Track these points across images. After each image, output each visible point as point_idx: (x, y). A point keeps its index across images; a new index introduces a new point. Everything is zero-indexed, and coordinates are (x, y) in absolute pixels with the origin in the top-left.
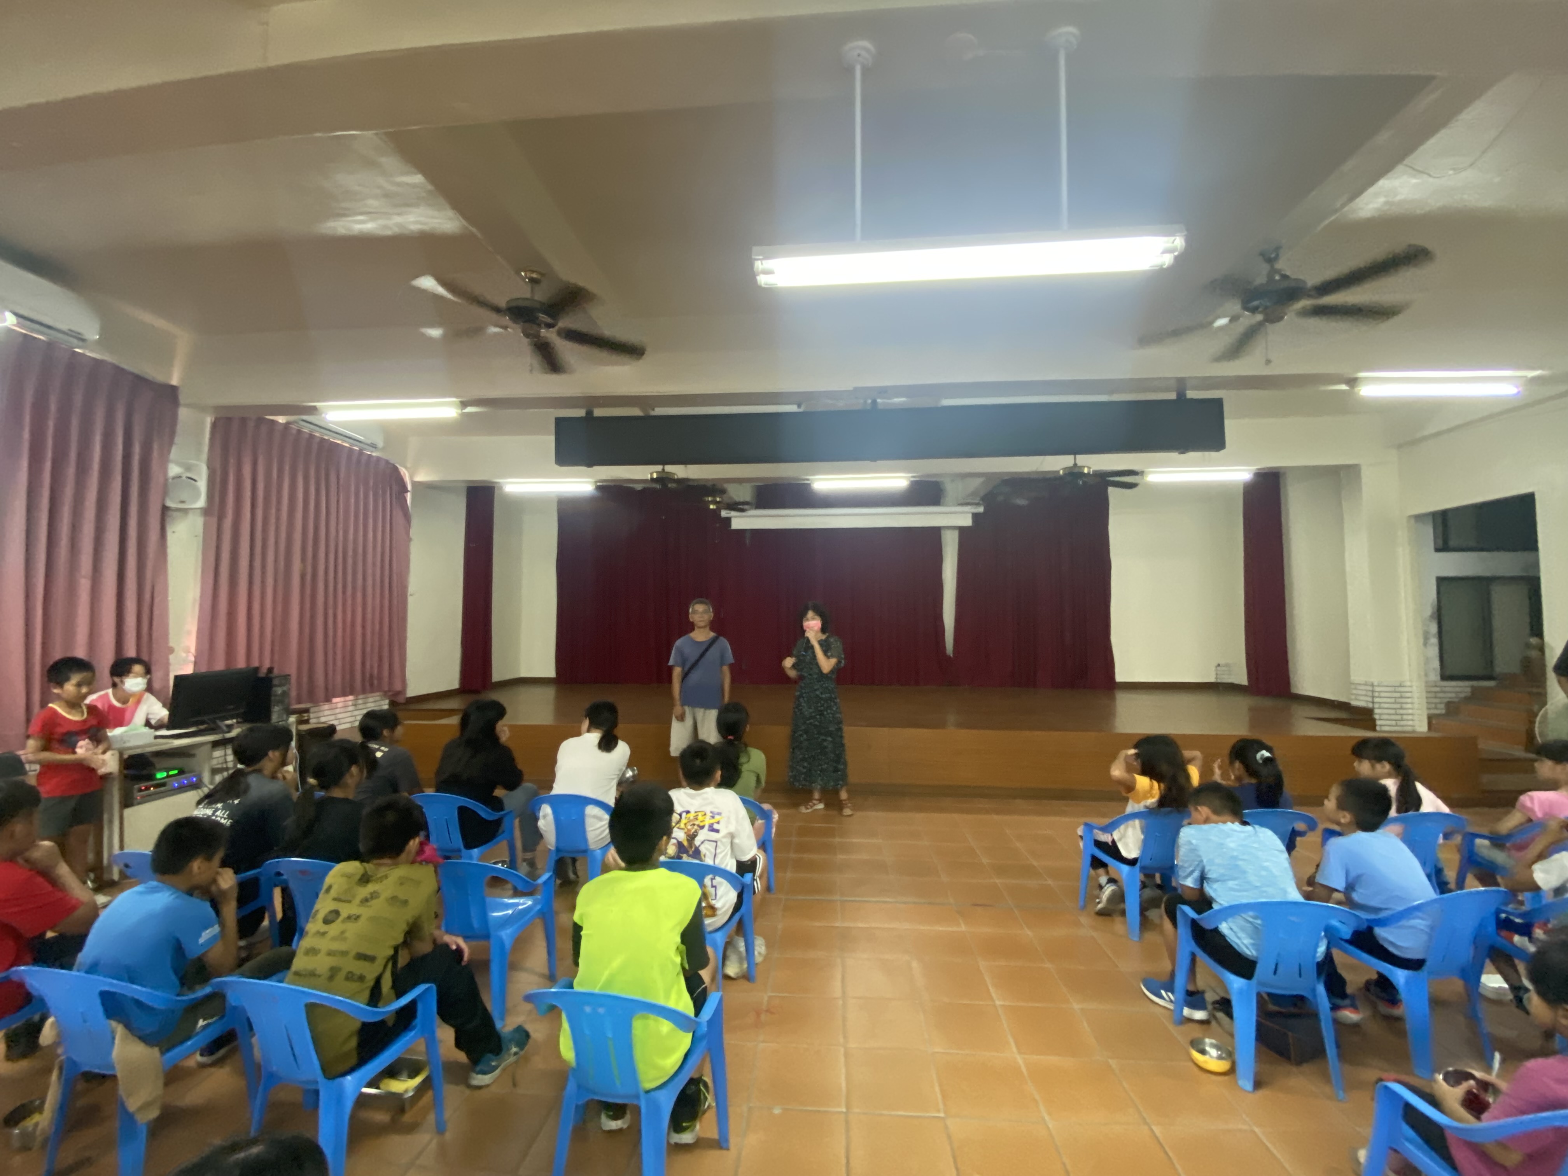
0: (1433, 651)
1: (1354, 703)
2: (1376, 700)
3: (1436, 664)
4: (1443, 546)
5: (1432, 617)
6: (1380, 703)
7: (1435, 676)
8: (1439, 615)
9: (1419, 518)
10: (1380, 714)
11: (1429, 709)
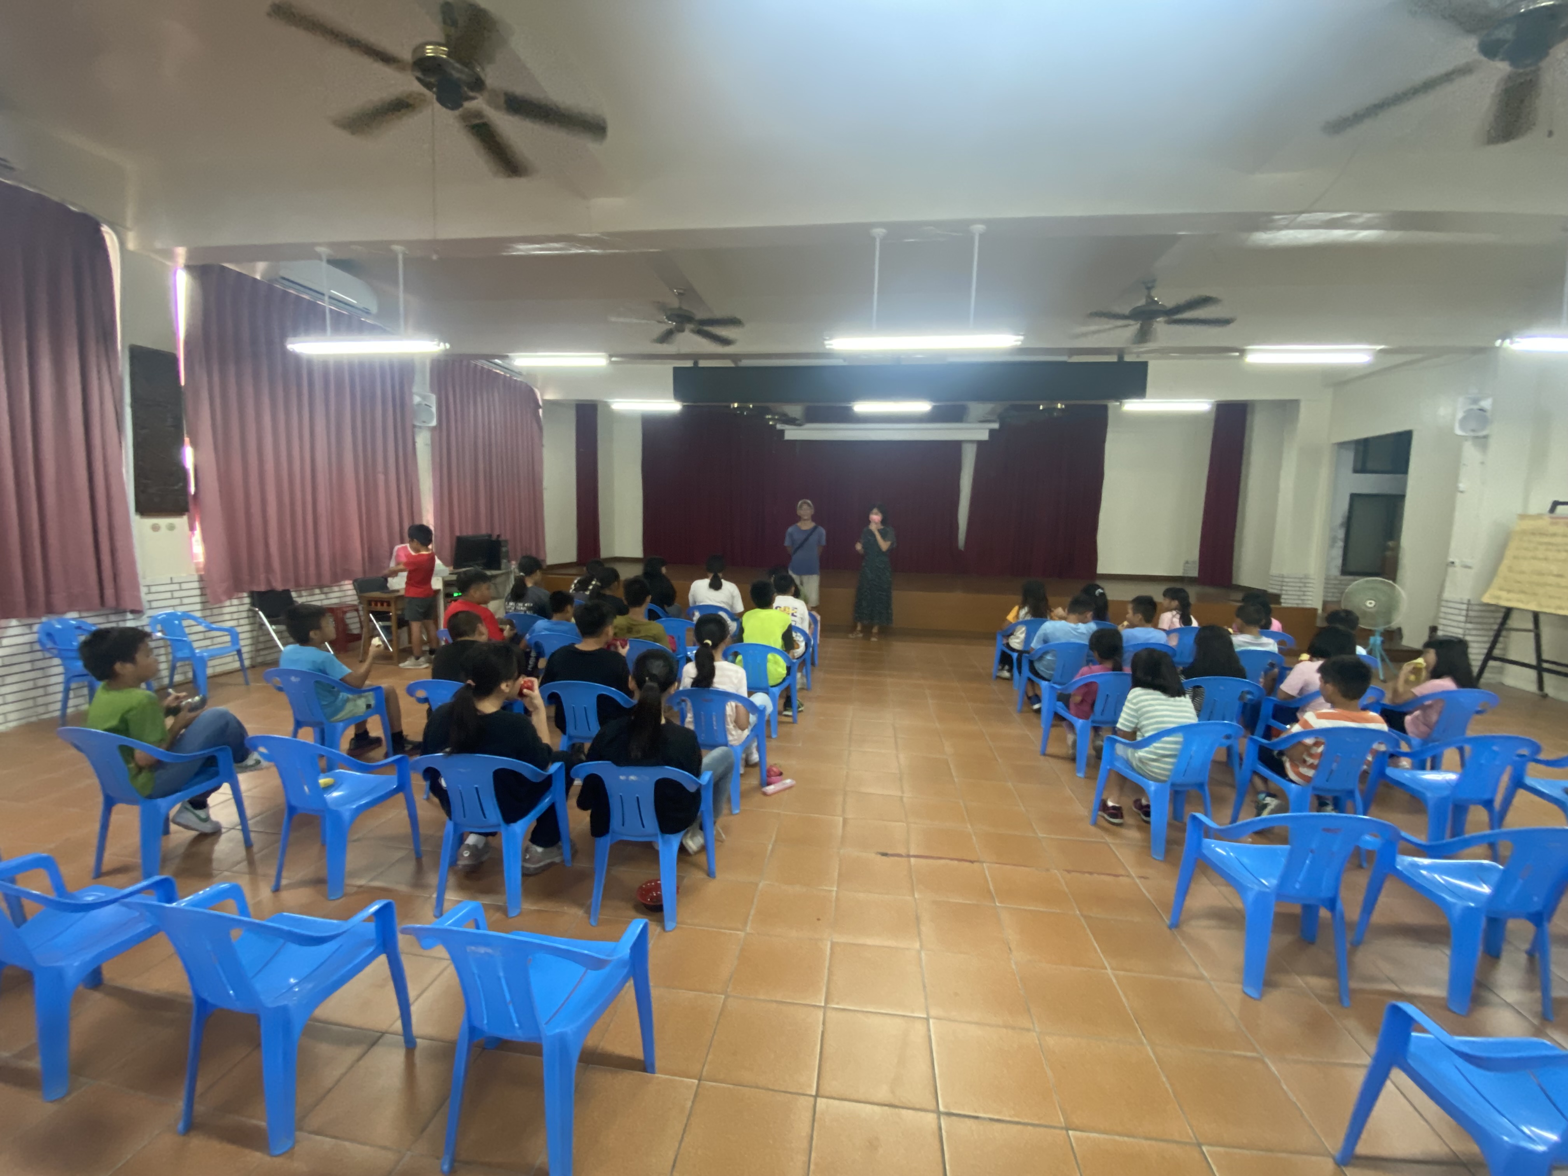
0: (1337, 552)
1: (1271, 591)
2: (1284, 588)
3: (1339, 562)
4: (1361, 468)
5: (1342, 525)
6: (1287, 590)
7: (1335, 572)
8: (1349, 523)
9: (1342, 445)
10: (1285, 599)
11: (1324, 596)
